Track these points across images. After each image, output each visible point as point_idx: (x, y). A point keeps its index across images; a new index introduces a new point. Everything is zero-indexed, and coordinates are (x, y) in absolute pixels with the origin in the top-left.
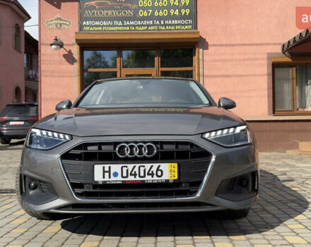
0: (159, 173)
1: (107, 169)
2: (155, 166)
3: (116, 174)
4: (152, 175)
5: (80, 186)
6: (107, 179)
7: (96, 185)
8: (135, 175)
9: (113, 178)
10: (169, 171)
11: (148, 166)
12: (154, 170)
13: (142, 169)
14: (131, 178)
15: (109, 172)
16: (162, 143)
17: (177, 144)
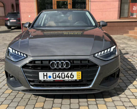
0: (72, 76)
1: (45, 74)
2: (70, 73)
3: (50, 77)
4: (68, 77)
6: (45, 79)
8: (60, 77)
9: (49, 79)
10: (76, 75)
11: (66, 73)
12: (69, 75)
13: (63, 75)
14: (58, 79)
15: (47, 75)
16: (73, 60)
17: (81, 60)
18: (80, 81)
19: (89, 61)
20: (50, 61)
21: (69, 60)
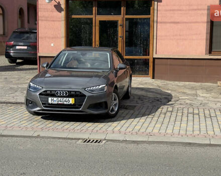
0: (69, 101)
1: (52, 99)
2: (67, 99)
3: (55, 101)
4: (66, 102)
5: (45, 104)
6: (52, 102)
7: (49, 104)
10: (71, 101)
11: (65, 99)
12: (67, 100)
13: (63, 100)
14: (60, 102)
16: (71, 91)
17: (76, 92)
18: (74, 105)
19: (80, 93)
20: (56, 91)
21: (68, 91)
